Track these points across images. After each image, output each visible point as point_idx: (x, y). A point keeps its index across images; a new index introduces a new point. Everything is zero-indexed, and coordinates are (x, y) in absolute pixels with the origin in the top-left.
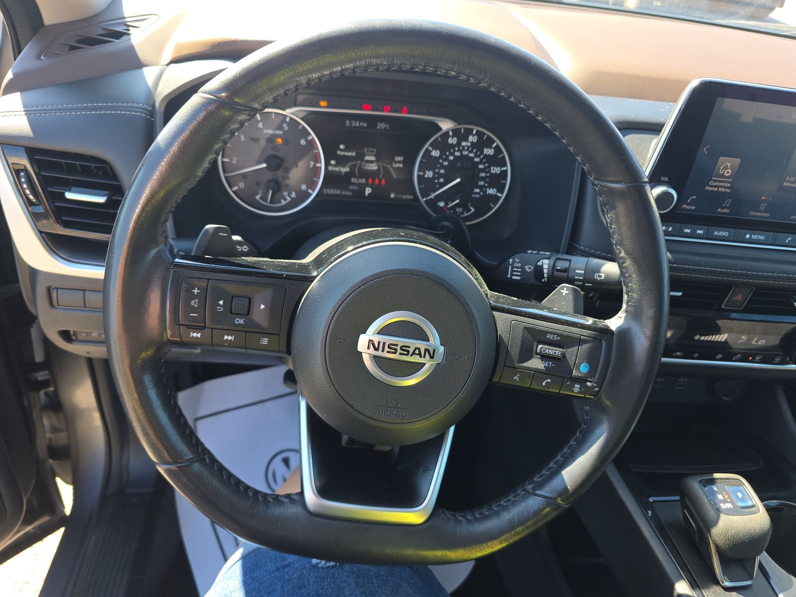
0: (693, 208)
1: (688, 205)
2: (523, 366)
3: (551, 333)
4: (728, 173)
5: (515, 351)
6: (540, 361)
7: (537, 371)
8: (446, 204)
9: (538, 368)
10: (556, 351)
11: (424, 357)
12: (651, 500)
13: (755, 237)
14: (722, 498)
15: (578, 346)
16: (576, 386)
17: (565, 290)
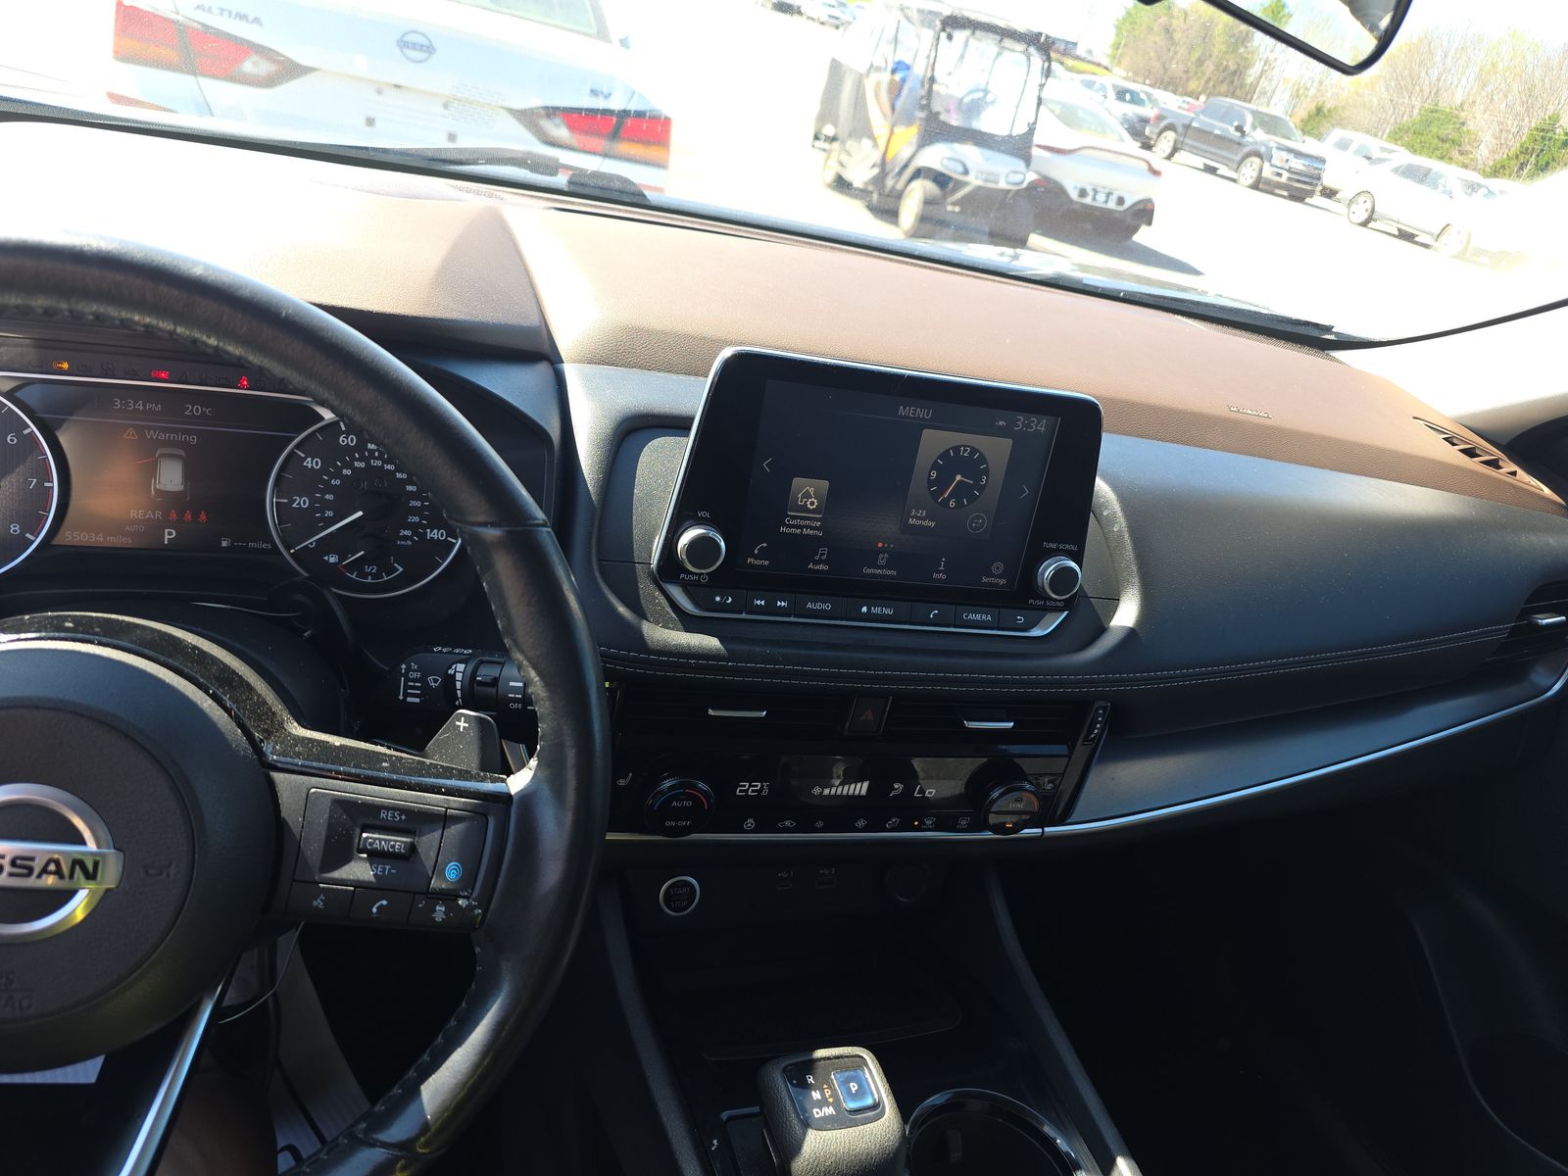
0: (766, 563)
1: (756, 559)
2: (327, 878)
3: (388, 808)
4: (812, 503)
5: (313, 848)
6: (368, 865)
7: (359, 885)
8: (341, 560)
9: (361, 878)
10: (398, 842)
11: (71, 876)
12: (725, 1115)
13: (876, 610)
14: (820, 1098)
15: (440, 831)
16: (438, 908)
17: (464, 720)
